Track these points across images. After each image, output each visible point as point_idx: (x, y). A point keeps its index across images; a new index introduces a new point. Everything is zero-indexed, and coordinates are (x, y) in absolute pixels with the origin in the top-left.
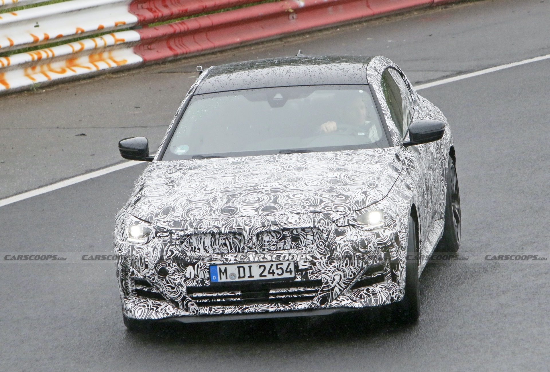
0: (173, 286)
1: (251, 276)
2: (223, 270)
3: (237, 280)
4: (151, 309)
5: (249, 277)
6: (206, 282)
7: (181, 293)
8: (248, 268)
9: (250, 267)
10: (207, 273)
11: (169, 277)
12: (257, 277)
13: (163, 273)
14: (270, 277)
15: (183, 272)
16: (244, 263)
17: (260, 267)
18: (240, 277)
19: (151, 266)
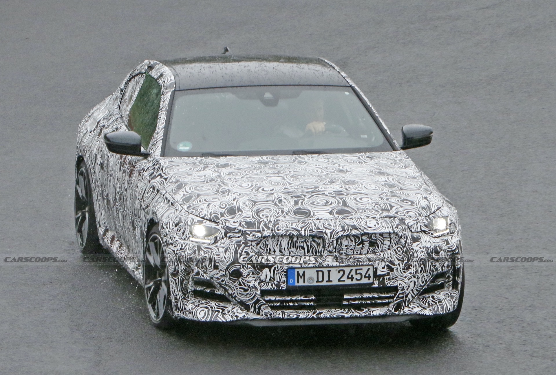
0: (246, 288)
1: (329, 281)
2: (301, 274)
3: (315, 284)
4: (216, 311)
5: (327, 281)
6: (281, 286)
7: (255, 295)
8: (328, 273)
9: (329, 271)
10: (283, 276)
11: (243, 279)
12: (335, 282)
13: (237, 274)
14: (348, 282)
15: (258, 275)
16: (323, 267)
17: (339, 272)
18: (318, 281)
19: (222, 266)
